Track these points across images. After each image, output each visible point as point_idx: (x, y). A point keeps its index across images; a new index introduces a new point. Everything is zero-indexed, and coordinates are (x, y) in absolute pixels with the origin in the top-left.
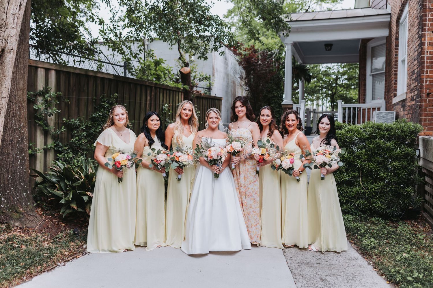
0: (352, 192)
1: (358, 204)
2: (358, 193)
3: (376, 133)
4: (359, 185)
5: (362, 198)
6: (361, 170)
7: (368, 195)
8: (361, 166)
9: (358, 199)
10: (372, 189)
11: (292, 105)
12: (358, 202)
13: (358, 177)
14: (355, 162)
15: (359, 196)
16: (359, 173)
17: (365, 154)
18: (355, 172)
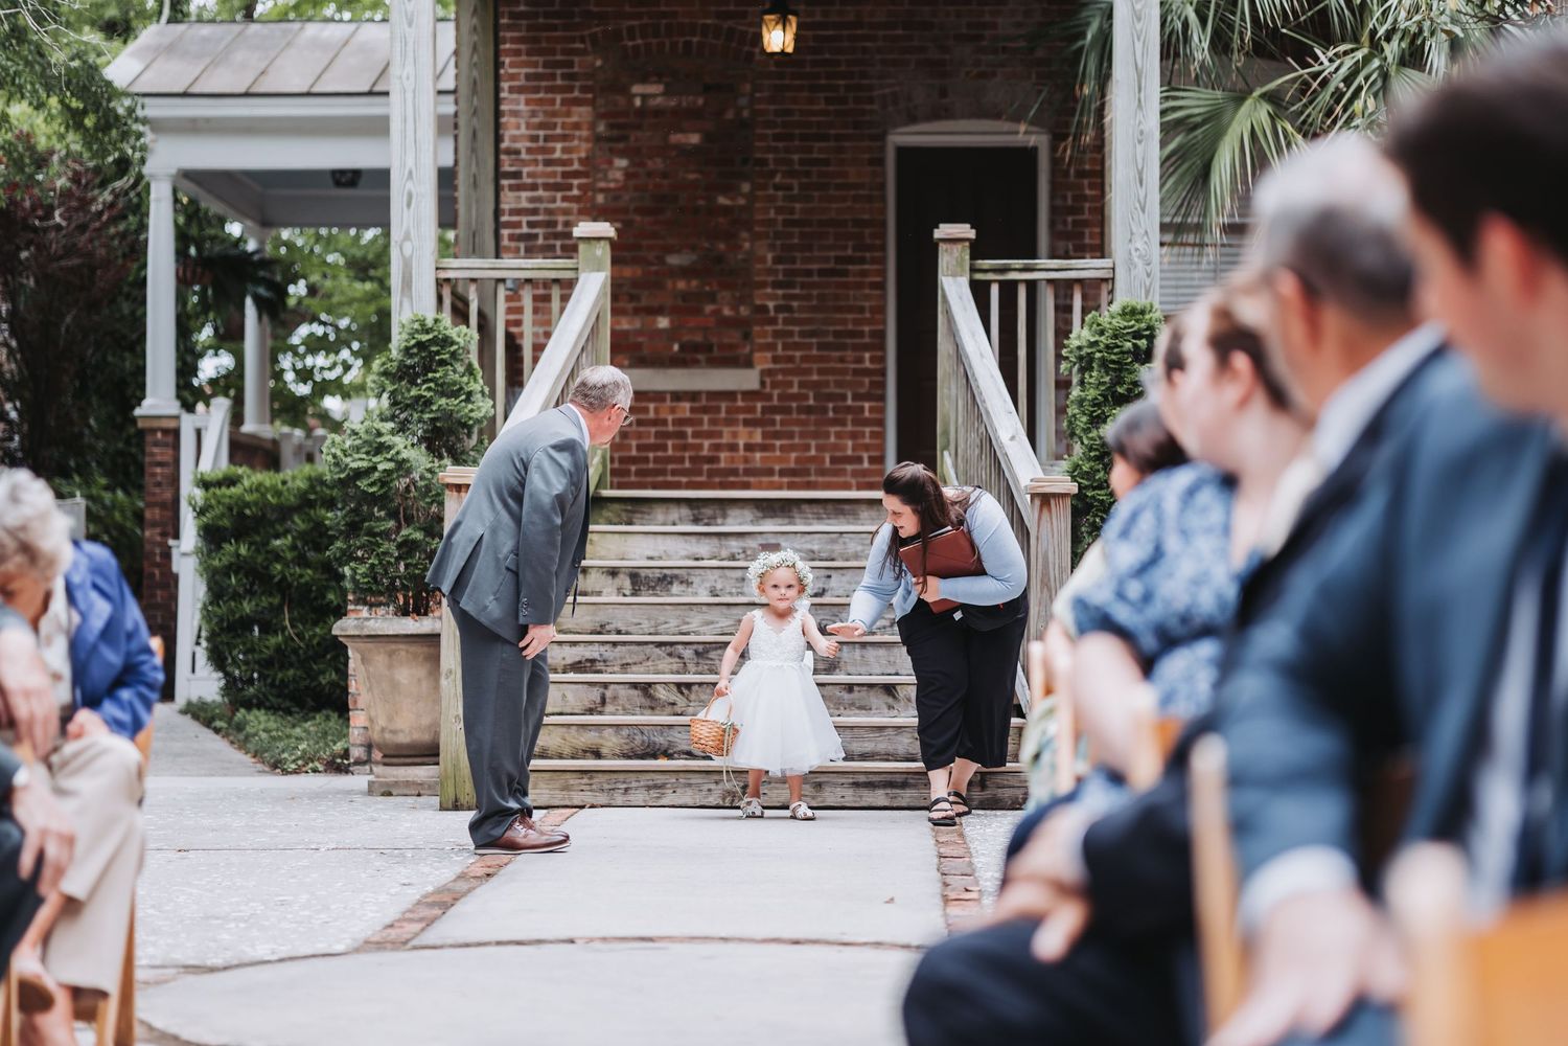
0: (267, 648)
1: (282, 681)
2: (278, 649)
3: (316, 493)
4: (284, 629)
5: (291, 665)
6: (283, 587)
7: (305, 653)
8: (284, 578)
9: (282, 667)
10: (315, 635)
11: (177, 418)
12: (280, 675)
13: (278, 610)
14: (267, 568)
15: (281, 658)
16: (283, 598)
17: (293, 547)
18: (271, 594)
